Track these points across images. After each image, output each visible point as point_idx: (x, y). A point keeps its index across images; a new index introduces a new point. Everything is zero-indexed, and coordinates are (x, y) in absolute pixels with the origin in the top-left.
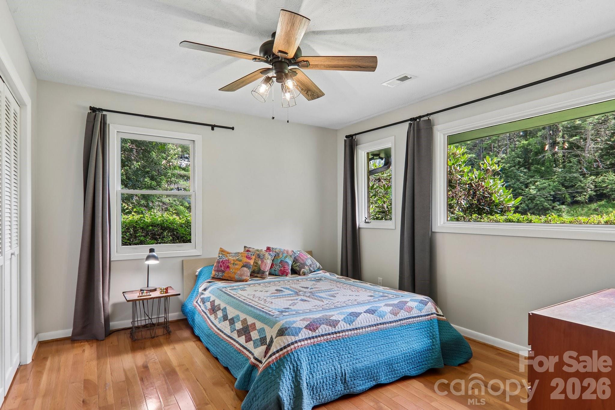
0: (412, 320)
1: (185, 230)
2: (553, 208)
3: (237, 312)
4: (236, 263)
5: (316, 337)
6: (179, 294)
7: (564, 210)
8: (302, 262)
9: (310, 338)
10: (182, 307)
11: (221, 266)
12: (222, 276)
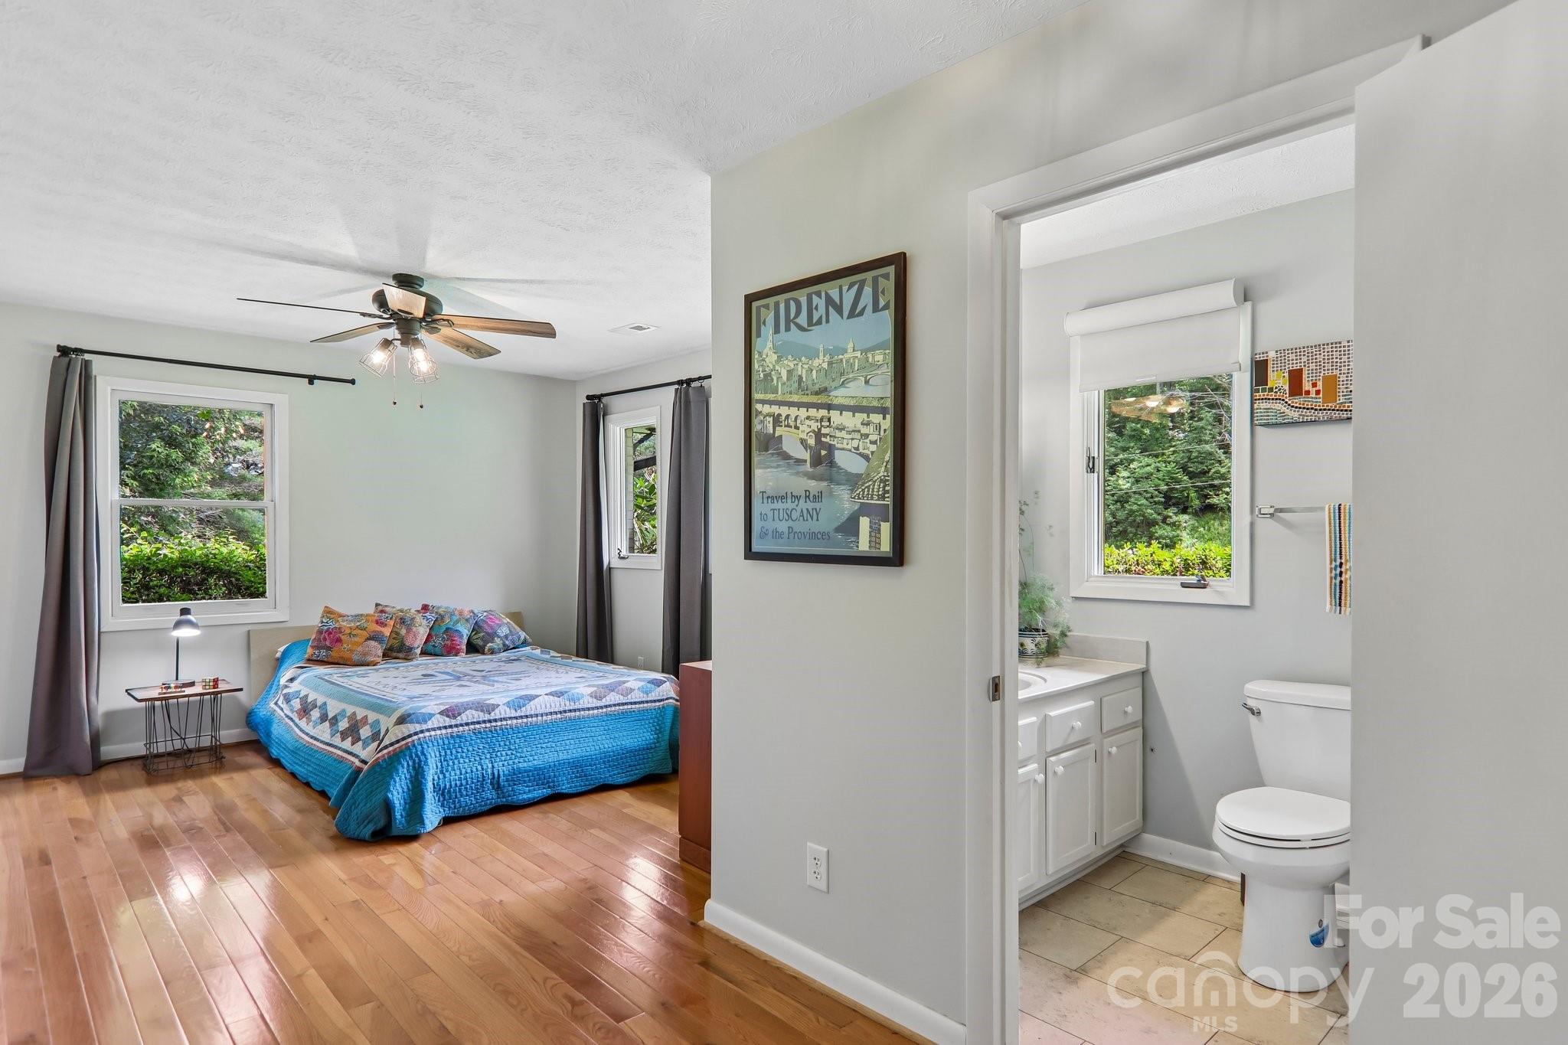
0: (629, 707)
1: (254, 573)
2: (1164, 521)
3: (343, 706)
4: (354, 632)
5: (456, 726)
6: (241, 690)
7: (1185, 524)
8: (490, 631)
9: (445, 727)
10: (247, 717)
11: (325, 639)
12: (327, 656)
